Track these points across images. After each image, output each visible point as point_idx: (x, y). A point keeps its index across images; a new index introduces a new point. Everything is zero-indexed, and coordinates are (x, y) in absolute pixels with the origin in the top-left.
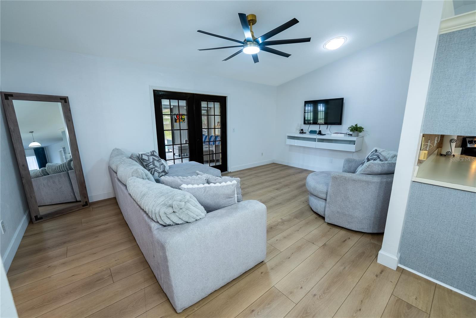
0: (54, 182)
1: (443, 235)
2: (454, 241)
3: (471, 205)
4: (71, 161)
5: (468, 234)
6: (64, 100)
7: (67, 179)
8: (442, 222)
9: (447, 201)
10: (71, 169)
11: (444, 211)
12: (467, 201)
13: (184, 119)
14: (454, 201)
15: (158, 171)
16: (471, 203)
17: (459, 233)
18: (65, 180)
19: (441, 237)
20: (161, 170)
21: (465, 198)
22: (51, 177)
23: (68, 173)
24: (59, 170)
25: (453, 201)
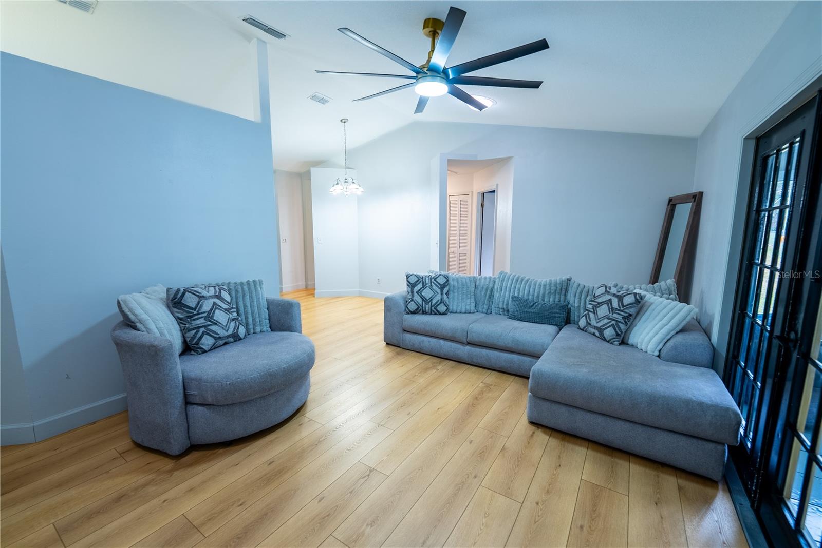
6: (694, 199)
15: (590, 320)
20: (597, 323)
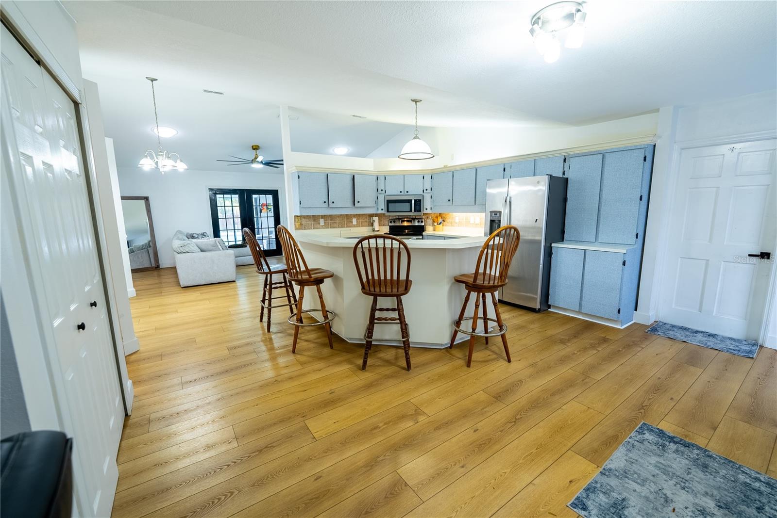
0: (138, 257)
4: (150, 241)
6: (146, 199)
7: (147, 254)
10: (150, 247)
13: (271, 209)
18: (145, 255)
22: (136, 254)
23: (148, 250)
24: (141, 248)
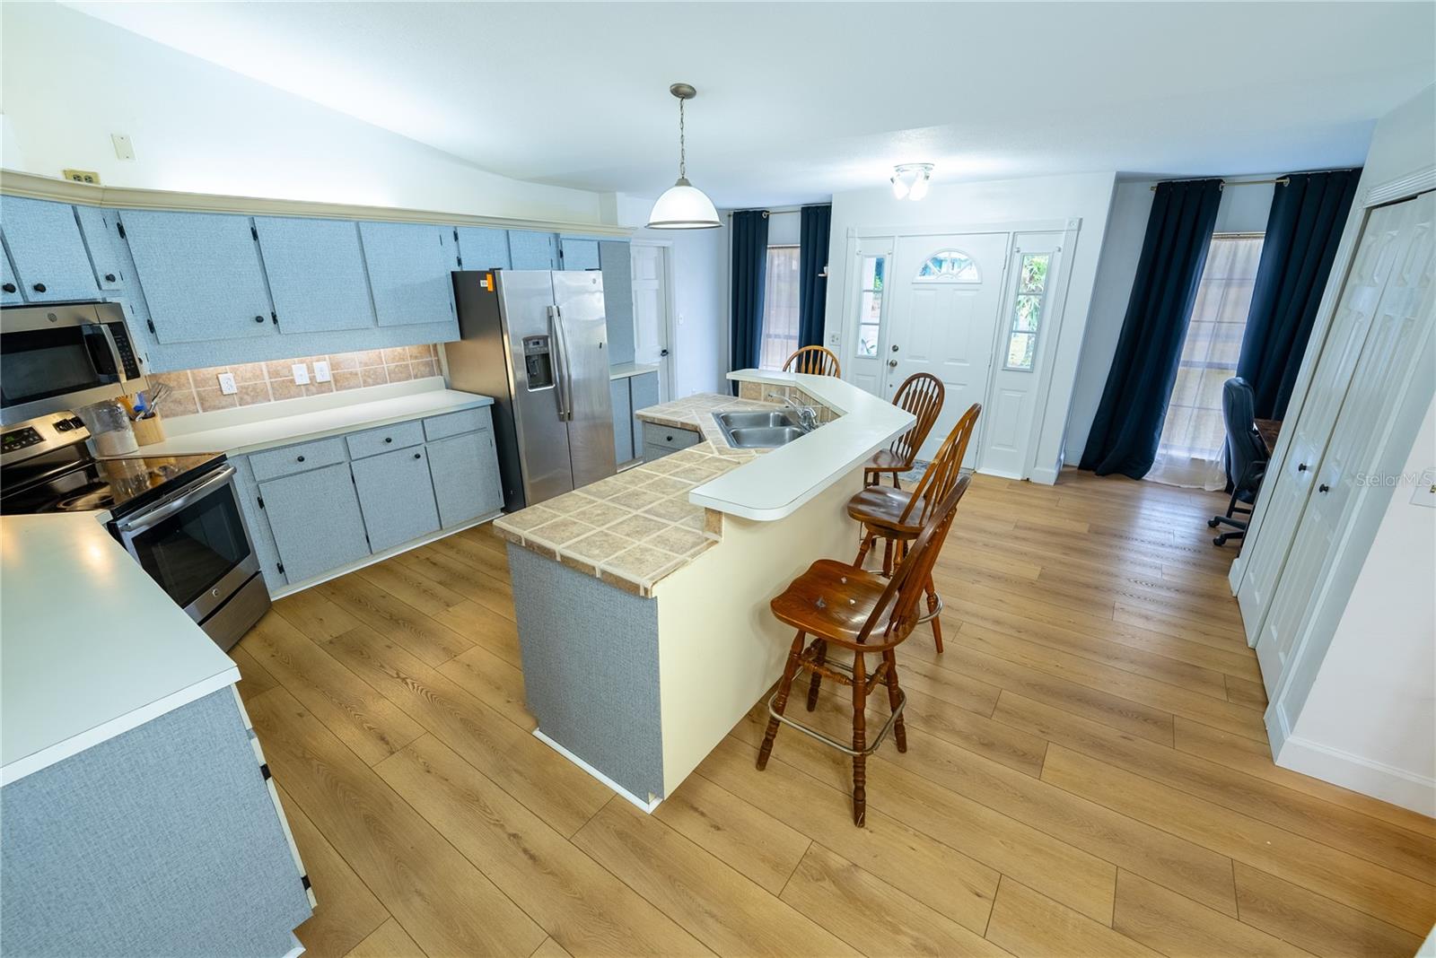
1: (93, 930)
2: (139, 913)
3: (106, 787)
5: (160, 859)
8: (52, 905)
9: (15, 833)
11: (33, 870)
12: (86, 785)
14: (40, 818)
16: (102, 782)
17: (134, 881)
19: (91, 941)
21: (72, 781)
25: (36, 819)
